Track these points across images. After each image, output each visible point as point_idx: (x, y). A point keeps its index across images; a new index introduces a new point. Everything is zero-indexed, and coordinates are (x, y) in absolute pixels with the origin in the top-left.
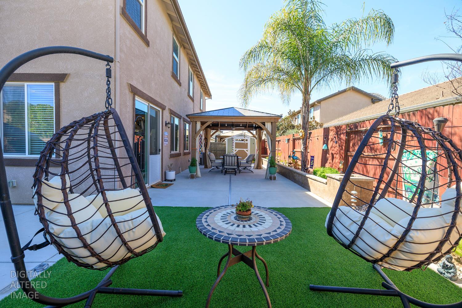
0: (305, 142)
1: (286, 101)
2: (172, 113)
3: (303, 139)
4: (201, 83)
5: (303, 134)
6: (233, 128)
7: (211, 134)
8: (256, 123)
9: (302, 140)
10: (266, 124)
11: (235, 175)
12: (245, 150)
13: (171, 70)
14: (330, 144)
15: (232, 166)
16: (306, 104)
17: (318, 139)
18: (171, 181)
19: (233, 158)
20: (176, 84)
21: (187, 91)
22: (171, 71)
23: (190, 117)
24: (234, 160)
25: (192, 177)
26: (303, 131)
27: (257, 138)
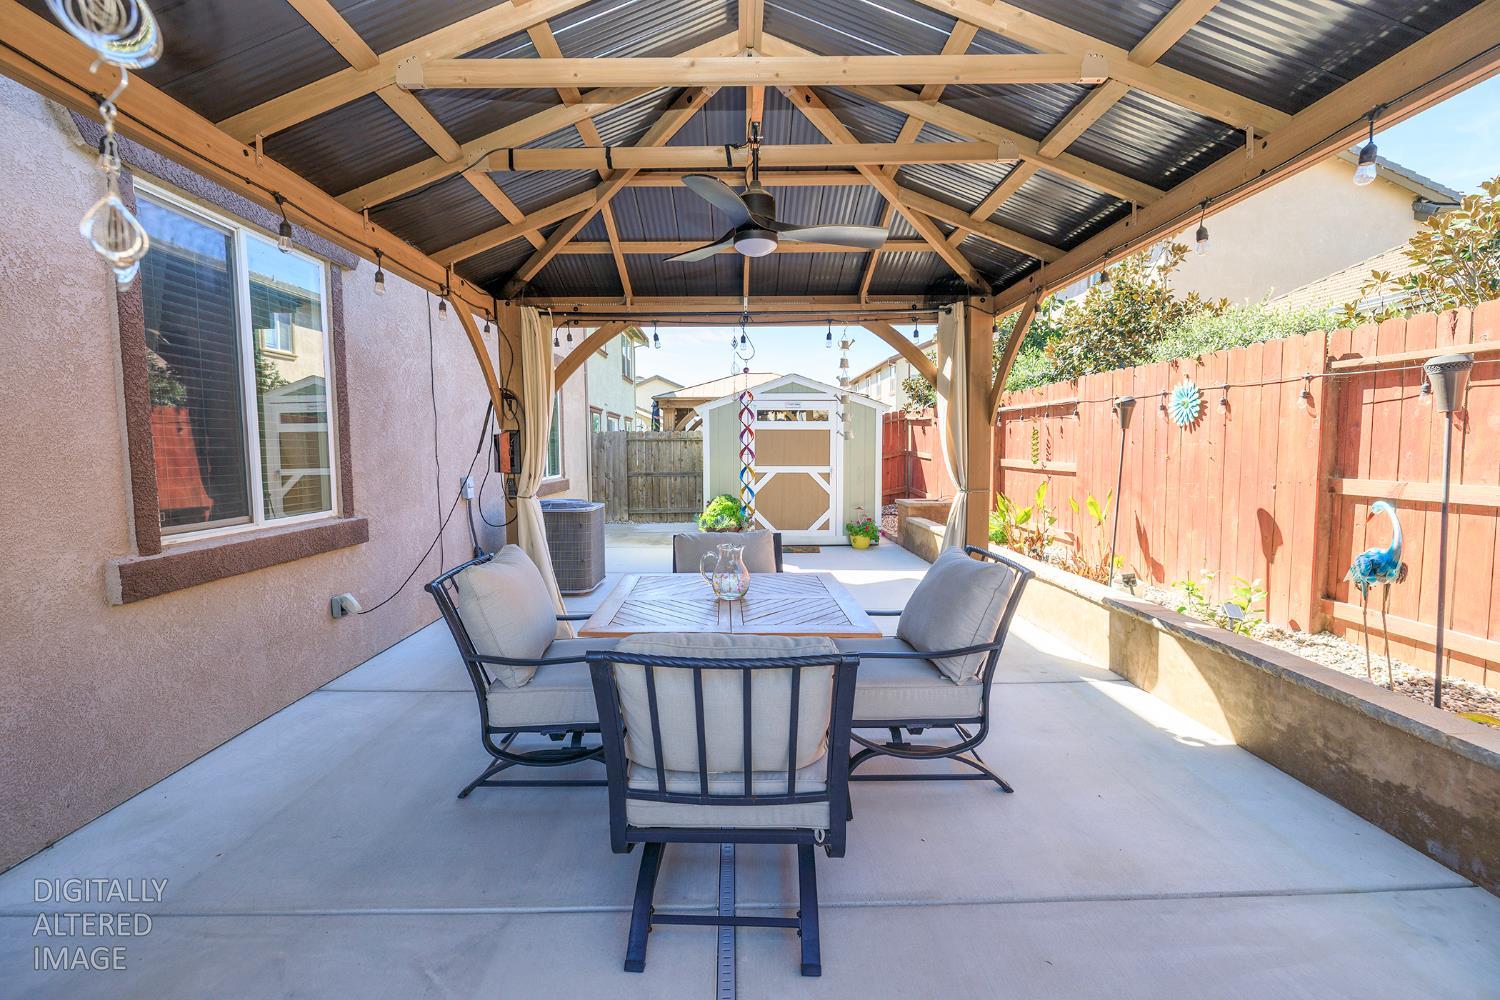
12: (814, 471)
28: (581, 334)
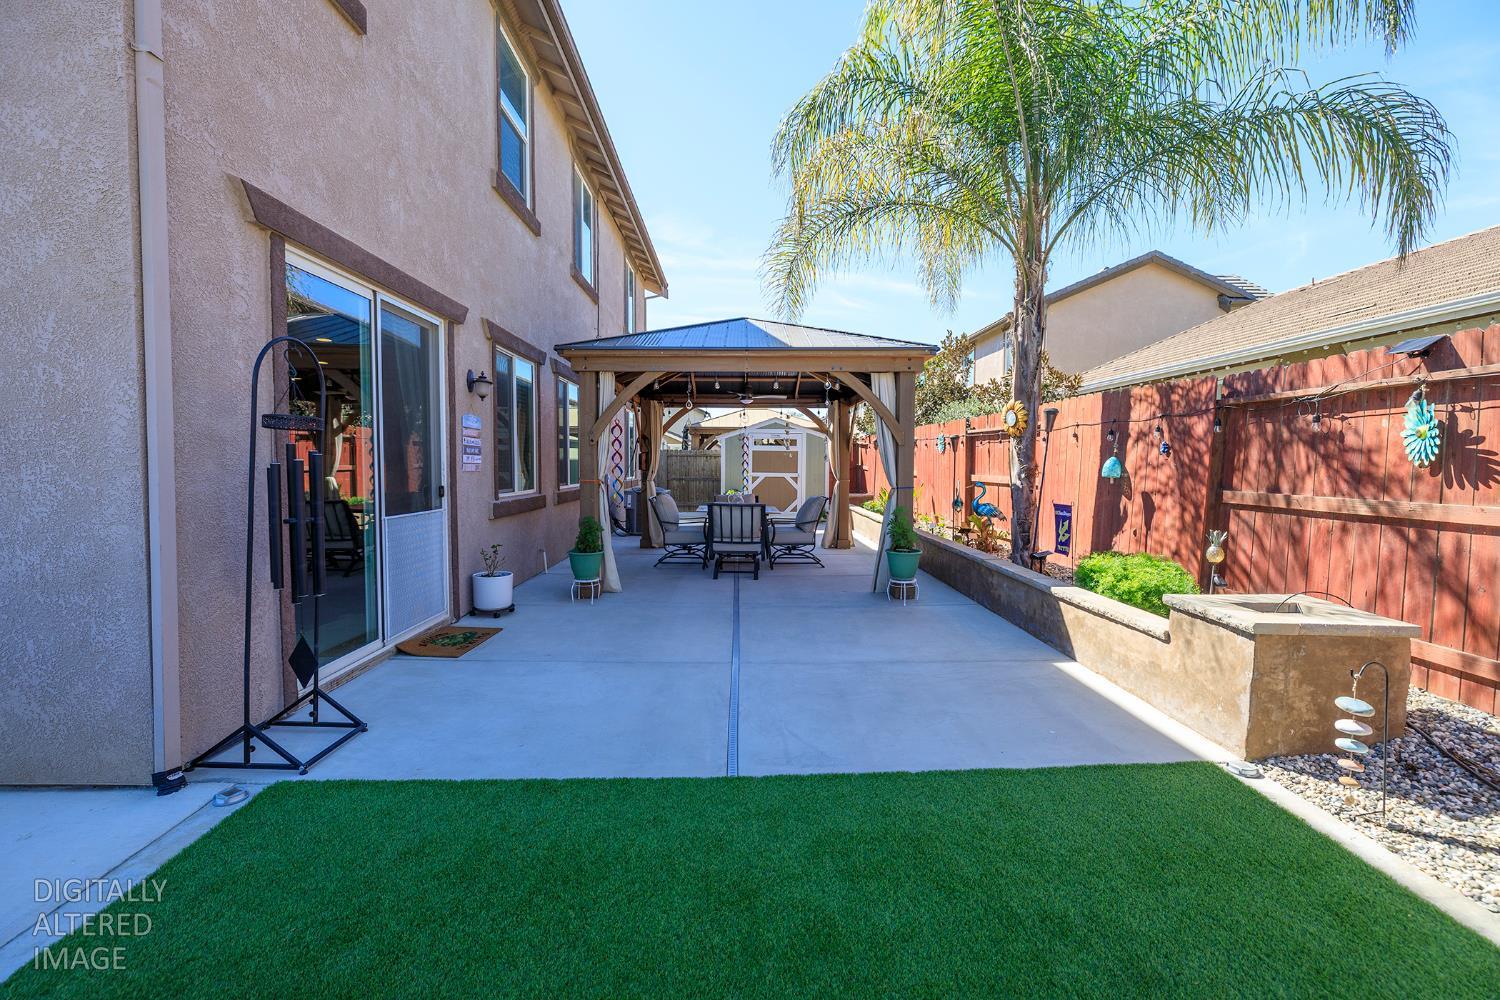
0: (1026, 447)
1: (944, 295)
2: (498, 337)
3: (1019, 439)
4: (626, 238)
5: (1019, 417)
6: (744, 398)
7: (665, 420)
8: (835, 375)
9: (1013, 442)
10: (874, 377)
11: (756, 578)
12: (788, 476)
13: (491, 162)
14: (1133, 455)
15: (742, 543)
16: (1033, 300)
17: (1075, 436)
18: (496, 614)
19: (747, 512)
20: (518, 226)
21: (569, 260)
22: (492, 171)
23: (574, 353)
24: (750, 521)
25: (584, 593)
26: (1018, 405)
27: (832, 437)
28: (675, 410)
